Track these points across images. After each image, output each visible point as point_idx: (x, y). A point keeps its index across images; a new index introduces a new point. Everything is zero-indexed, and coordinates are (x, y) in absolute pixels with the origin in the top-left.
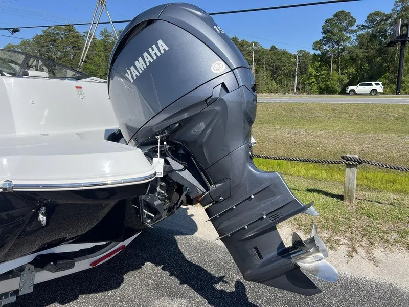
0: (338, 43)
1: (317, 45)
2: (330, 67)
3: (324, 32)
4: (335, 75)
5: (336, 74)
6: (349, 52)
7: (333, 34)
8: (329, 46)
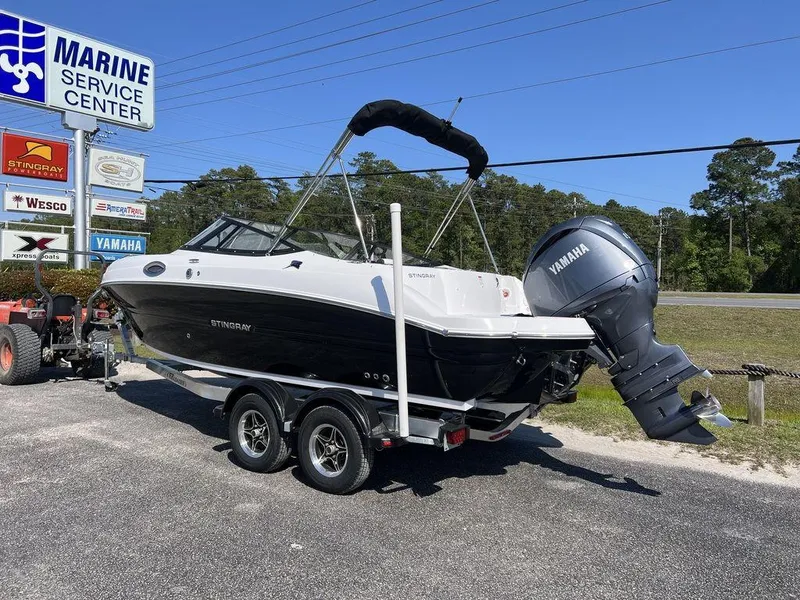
0: (741, 196)
1: (699, 200)
2: (728, 241)
3: (712, 177)
4: (739, 256)
5: (742, 254)
6: (765, 214)
7: (730, 180)
8: (723, 202)
